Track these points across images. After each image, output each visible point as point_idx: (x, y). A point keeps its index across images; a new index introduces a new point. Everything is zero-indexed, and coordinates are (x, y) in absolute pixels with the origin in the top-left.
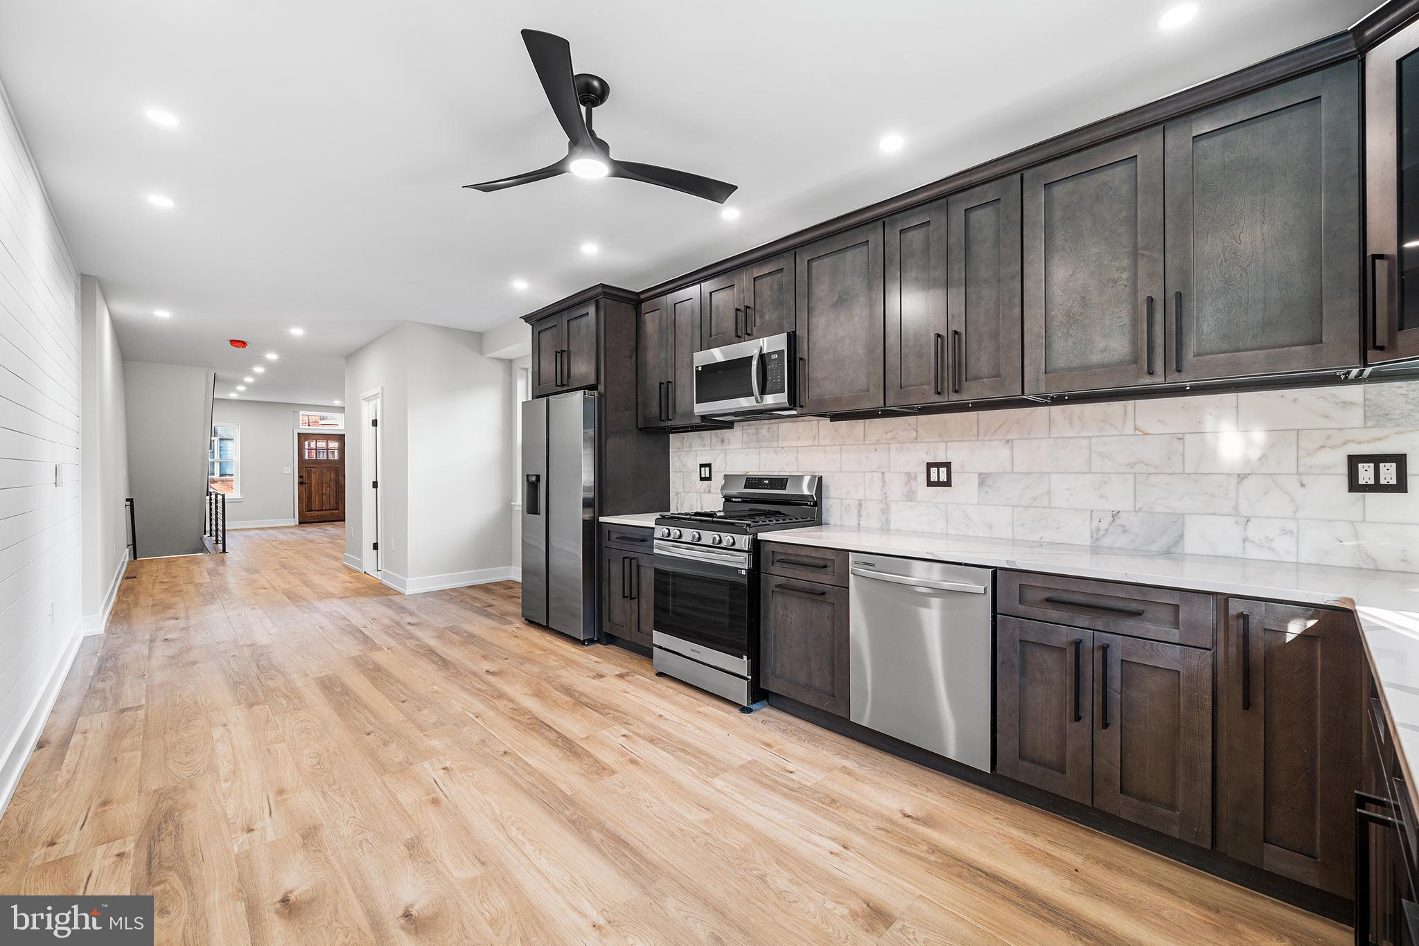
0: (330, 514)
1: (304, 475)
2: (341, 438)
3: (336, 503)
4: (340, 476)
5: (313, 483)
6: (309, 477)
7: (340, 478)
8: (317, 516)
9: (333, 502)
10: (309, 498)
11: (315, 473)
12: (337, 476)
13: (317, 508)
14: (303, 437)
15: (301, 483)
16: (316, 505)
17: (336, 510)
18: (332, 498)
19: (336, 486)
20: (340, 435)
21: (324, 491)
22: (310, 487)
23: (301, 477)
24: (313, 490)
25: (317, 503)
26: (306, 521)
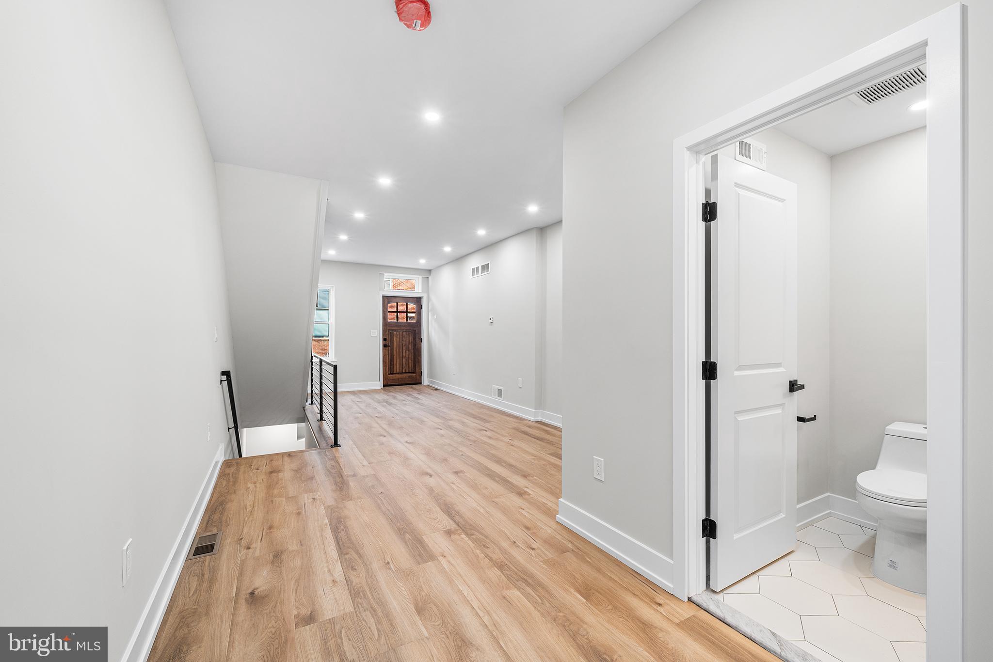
0: (409, 377)
1: (387, 338)
2: (418, 301)
3: (414, 366)
4: (417, 339)
5: (395, 346)
6: (392, 340)
7: (418, 341)
8: (398, 379)
9: (411, 365)
10: (392, 361)
11: (396, 336)
12: (414, 339)
13: (398, 371)
14: (387, 299)
15: (385, 346)
16: (397, 368)
17: (413, 373)
18: (410, 361)
19: (414, 349)
20: (417, 298)
21: (404, 355)
22: (392, 350)
23: (384, 340)
24: (395, 352)
25: (398, 367)
26: (389, 383)
